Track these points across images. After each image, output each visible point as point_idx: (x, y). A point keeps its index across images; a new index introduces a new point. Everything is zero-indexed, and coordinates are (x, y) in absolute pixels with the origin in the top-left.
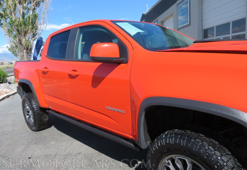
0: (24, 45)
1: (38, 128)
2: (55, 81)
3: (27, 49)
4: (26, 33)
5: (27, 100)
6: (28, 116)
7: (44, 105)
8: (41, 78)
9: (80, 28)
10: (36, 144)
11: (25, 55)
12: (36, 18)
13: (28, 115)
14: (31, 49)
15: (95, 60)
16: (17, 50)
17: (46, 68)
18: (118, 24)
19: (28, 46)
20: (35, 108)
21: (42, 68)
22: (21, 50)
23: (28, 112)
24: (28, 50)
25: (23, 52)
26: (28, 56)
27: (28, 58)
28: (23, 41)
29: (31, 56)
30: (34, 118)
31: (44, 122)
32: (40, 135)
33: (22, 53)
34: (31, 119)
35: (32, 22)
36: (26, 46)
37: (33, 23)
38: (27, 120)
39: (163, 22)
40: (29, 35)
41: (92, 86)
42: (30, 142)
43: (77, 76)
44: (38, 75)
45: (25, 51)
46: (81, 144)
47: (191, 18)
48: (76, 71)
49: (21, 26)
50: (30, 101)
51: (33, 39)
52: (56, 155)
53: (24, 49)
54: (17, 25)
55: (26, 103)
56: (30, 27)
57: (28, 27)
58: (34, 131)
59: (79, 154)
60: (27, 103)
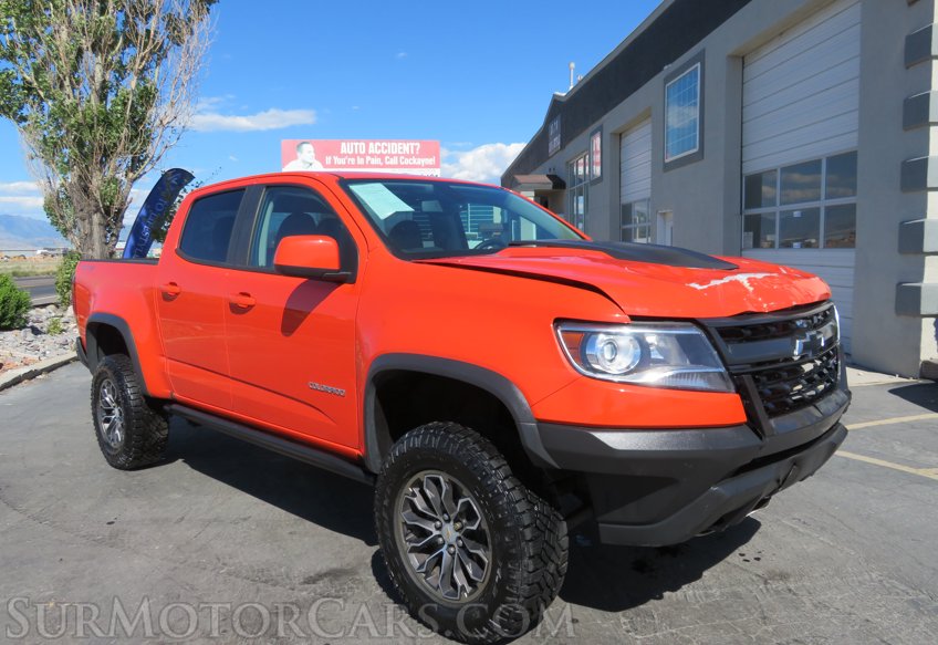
0: (97, 195)
1: (134, 459)
2: (199, 328)
3: (108, 211)
4: (107, 153)
5: (110, 373)
6: (107, 425)
7: (158, 389)
8: (157, 315)
9: (268, 187)
10: (127, 496)
11: (97, 231)
12: (147, 102)
13: (107, 421)
14: (119, 215)
15: (285, 271)
16: (68, 212)
17: (173, 284)
18: (354, 188)
19: (111, 203)
20: (132, 397)
21: (161, 283)
22: (84, 214)
23: (109, 412)
24: (111, 214)
25: (91, 223)
26: (106, 237)
27: (107, 244)
28: (96, 182)
29: (117, 237)
30: (127, 428)
31: (154, 441)
32: (139, 478)
33: (88, 226)
34: (117, 432)
35: (133, 118)
36: (104, 200)
37: (137, 122)
38: (105, 437)
39: (620, 135)
40: (120, 163)
41: (283, 331)
42: (111, 493)
43: (250, 307)
44: (150, 304)
45: (96, 218)
46: (256, 500)
47: (706, 132)
48: (249, 295)
49: (91, 127)
50: (119, 378)
51: (131, 175)
52: (182, 519)
53: (96, 212)
54: (80, 124)
55: (104, 383)
56: (123, 135)
57: (117, 132)
58: (121, 467)
59: (245, 519)
60: (109, 383)
